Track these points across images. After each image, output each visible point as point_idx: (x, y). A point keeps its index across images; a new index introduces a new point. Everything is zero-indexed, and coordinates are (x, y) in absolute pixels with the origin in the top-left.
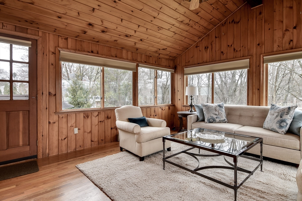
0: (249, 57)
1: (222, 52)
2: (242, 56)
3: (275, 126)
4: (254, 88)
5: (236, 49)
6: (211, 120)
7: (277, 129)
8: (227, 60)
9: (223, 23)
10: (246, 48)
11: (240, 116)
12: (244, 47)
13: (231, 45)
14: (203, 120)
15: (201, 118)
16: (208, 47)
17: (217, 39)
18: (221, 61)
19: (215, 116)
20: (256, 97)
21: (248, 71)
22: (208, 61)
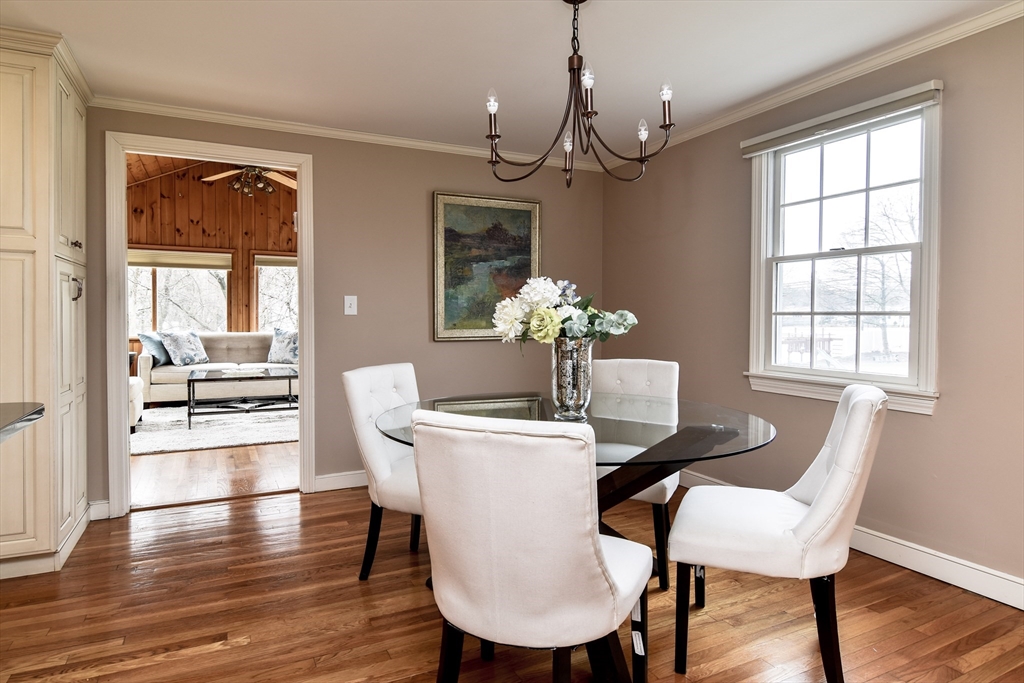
0: (232, 251)
1: (178, 230)
2: (218, 245)
3: (289, 356)
4: (240, 303)
5: (208, 231)
6: (187, 361)
7: (292, 359)
8: (187, 247)
9: (181, 174)
10: (226, 234)
11: (229, 349)
12: (221, 232)
13: (198, 222)
14: (169, 362)
15: (163, 359)
16: (142, 212)
17: (166, 201)
18: (173, 246)
19: (192, 353)
20: (242, 318)
21: (230, 275)
22: (143, 240)
